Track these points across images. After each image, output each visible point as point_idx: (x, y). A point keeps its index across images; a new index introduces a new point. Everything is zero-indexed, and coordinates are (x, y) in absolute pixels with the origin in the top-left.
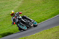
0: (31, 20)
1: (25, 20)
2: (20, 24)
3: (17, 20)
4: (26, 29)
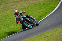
0: (34, 19)
2: (25, 22)
4: (31, 27)
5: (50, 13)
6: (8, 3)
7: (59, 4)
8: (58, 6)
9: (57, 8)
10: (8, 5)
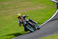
1: (32, 23)
2: (28, 26)
3: (25, 23)
5: (47, 20)
6: (9, 9)
7: (56, 12)
8: (55, 14)
9: (54, 15)
10: (8, 10)
